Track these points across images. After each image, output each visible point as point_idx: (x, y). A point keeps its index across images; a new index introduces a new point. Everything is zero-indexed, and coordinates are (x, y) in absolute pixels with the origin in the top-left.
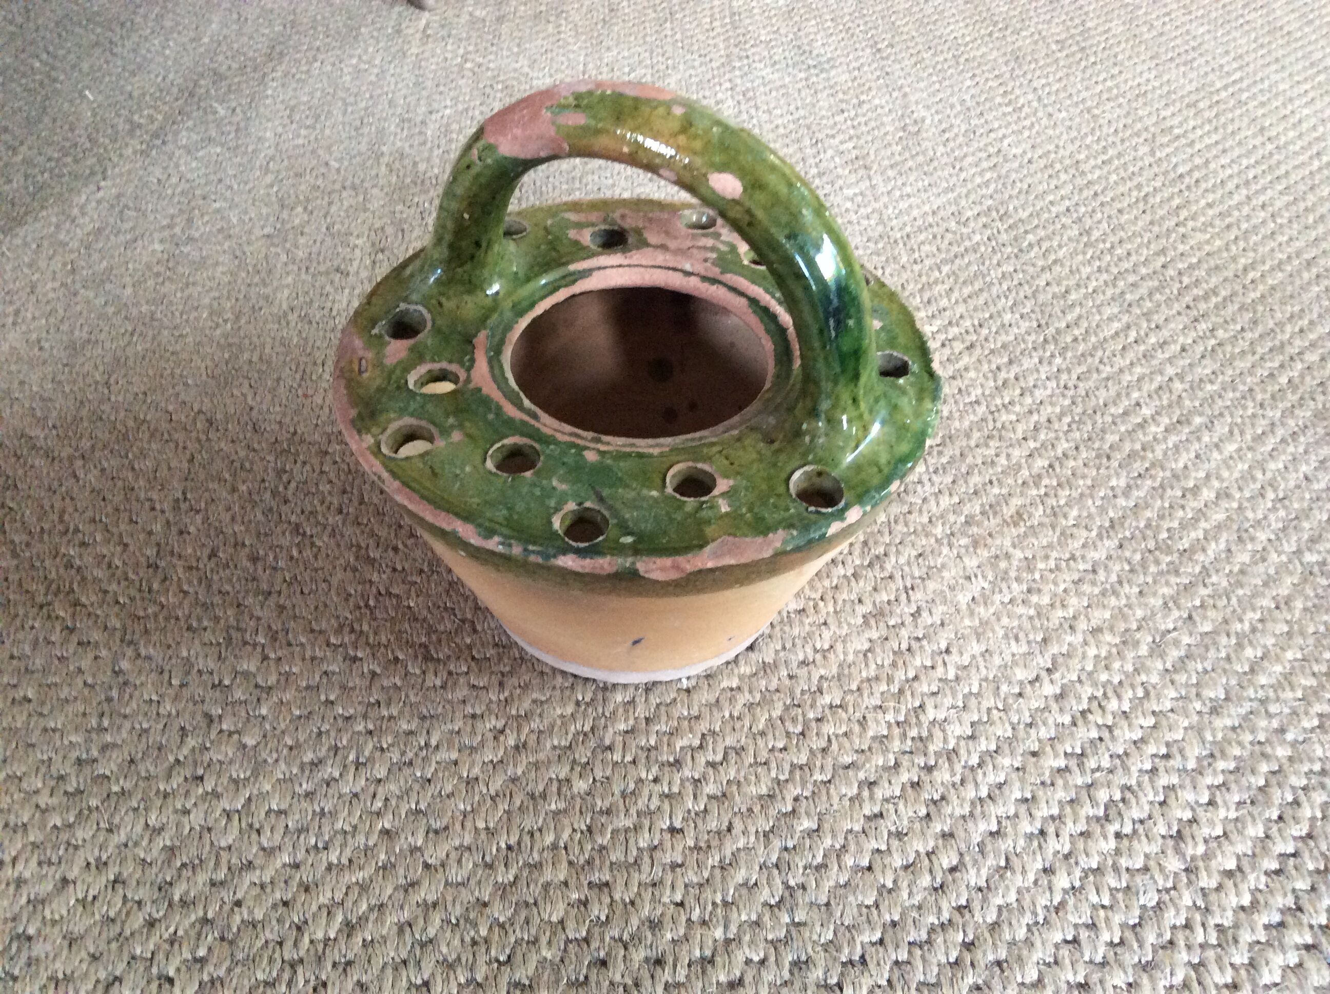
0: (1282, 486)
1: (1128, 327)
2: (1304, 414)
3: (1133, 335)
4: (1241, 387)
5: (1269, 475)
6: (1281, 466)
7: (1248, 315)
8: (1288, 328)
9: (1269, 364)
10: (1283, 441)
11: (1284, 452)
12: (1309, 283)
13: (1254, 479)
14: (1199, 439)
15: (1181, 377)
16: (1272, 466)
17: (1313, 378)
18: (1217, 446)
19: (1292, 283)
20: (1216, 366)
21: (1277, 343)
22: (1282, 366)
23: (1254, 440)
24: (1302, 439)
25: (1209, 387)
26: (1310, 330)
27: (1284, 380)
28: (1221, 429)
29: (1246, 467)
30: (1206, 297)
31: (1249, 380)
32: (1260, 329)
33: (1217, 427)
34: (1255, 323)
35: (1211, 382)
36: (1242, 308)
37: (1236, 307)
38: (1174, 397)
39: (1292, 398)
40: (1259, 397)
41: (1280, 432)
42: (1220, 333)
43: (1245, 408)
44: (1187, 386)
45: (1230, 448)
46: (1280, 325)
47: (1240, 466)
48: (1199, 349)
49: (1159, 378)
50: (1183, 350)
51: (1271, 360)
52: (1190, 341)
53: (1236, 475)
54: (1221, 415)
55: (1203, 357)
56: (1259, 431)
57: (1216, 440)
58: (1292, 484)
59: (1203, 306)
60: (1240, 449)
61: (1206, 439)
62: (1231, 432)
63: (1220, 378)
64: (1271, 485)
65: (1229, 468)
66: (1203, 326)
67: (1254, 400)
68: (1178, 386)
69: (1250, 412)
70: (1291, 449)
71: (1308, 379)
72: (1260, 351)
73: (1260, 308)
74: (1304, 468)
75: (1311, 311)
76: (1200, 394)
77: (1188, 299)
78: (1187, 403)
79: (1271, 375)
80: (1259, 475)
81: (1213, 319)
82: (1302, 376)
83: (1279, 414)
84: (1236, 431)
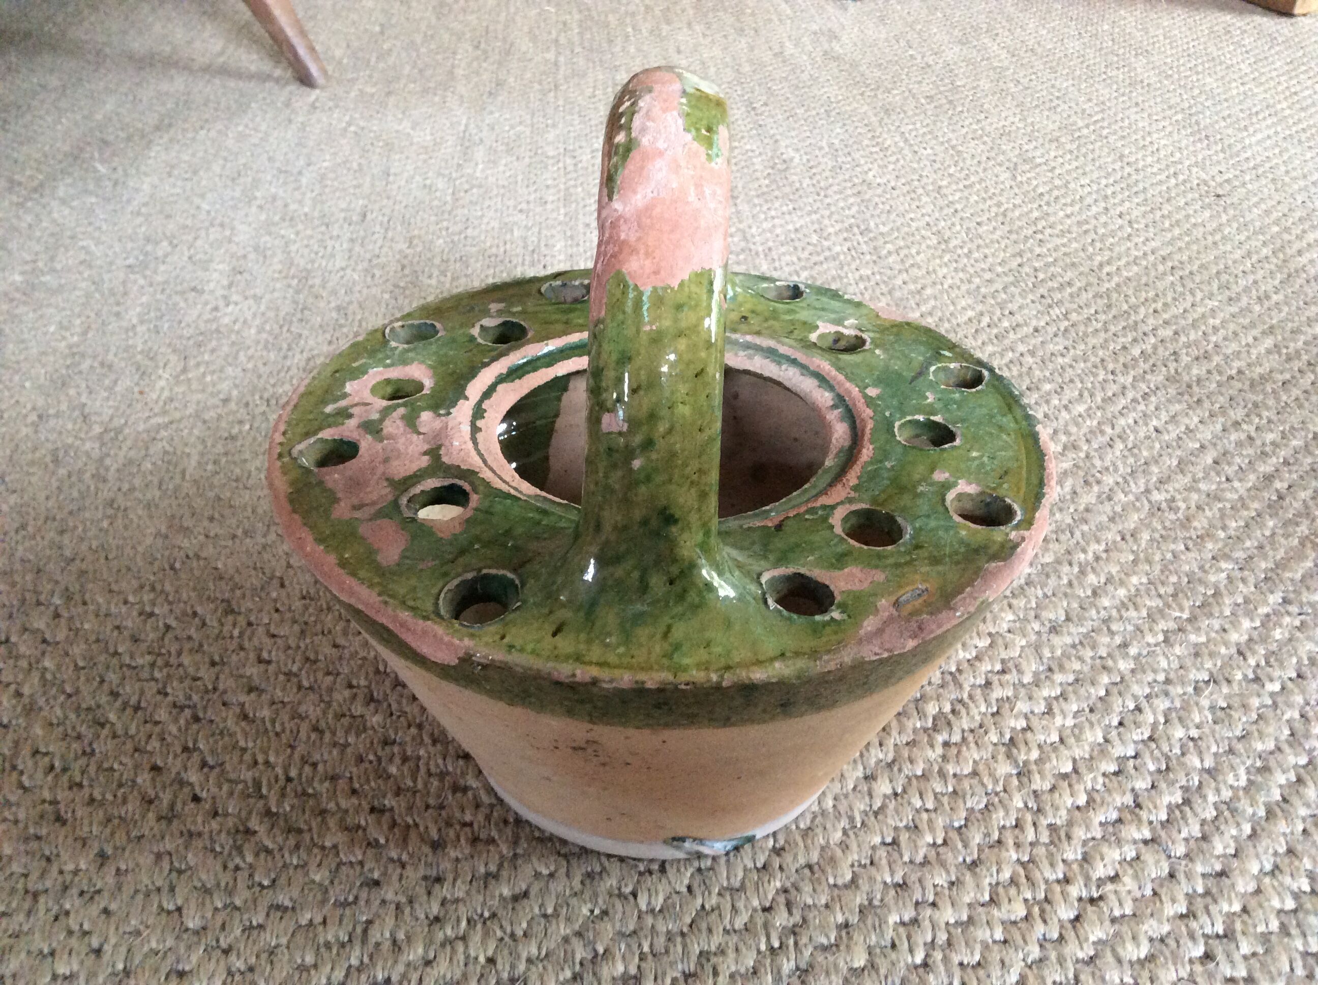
0: (1132, 438)
1: (982, 314)
2: (1157, 379)
3: (986, 320)
4: (1093, 359)
5: (1118, 430)
6: (1131, 421)
7: (1102, 302)
8: (1142, 310)
9: (1122, 340)
10: (1134, 400)
11: (1135, 409)
12: (1164, 274)
13: (1102, 432)
14: (1047, 402)
15: (1032, 353)
16: (1122, 422)
17: (1166, 349)
18: (1066, 407)
19: (1147, 275)
20: (1069, 343)
21: (1131, 322)
22: (1135, 340)
23: (1103, 400)
24: (1153, 399)
25: (1060, 360)
26: (1164, 311)
27: (1136, 352)
28: (1070, 393)
29: (1095, 423)
30: (1061, 287)
31: (1101, 353)
32: (1114, 311)
33: (1067, 391)
34: (1109, 306)
35: (1063, 355)
36: (1097, 296)
37: (1090, 295)
38: (1024, 370)
39: (1143, 366)
40: (1111, 367)
41: (1130, 395)
42: (1074, 316)
43: (1095, 375)
44: (1038, 360)
45: (1081, 408)
46: (1135, 308)
47: (1088, 423)
48: (1052, 329)
49: (1010, 354)
50: (1036, 330)
51: (1125, 336)
52: (1042, 323)
53: (1084, 430)
54: (1071, 381)
55: (1056, 335)
56: (1110, 394)
57: (1065, 402)
58: (1142, 434)
59: (1057, 296)
60: (1090, 408)
61: (1056, 402)
62: (1081, 395)
63: (1072, 351)
64: (1120, 437)
65: (1077, 424)
66: (1056, 311)
67: (1105, 369)
68: (1029, 360)
69: (1101, 378)
70: (1142, 407)
71: (1161, 350)
72: (1113, 329)
73: (1115, 295)
74: (1155, 422)
75: (1165, 295)
76: (1051, 366)
77: (1042, 291)
78: (1037, 373)
79: (1124, 348)
80: (1109, 430)
81: (1067, 305)
82: (1155, 348)
83: (1130, 380)
84: (1086, 394)
